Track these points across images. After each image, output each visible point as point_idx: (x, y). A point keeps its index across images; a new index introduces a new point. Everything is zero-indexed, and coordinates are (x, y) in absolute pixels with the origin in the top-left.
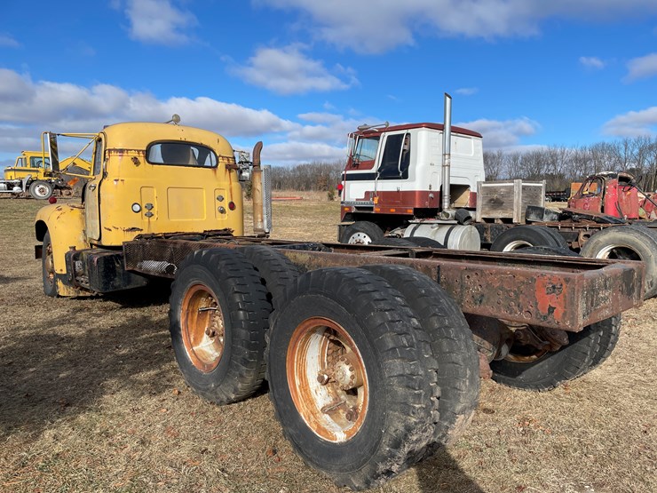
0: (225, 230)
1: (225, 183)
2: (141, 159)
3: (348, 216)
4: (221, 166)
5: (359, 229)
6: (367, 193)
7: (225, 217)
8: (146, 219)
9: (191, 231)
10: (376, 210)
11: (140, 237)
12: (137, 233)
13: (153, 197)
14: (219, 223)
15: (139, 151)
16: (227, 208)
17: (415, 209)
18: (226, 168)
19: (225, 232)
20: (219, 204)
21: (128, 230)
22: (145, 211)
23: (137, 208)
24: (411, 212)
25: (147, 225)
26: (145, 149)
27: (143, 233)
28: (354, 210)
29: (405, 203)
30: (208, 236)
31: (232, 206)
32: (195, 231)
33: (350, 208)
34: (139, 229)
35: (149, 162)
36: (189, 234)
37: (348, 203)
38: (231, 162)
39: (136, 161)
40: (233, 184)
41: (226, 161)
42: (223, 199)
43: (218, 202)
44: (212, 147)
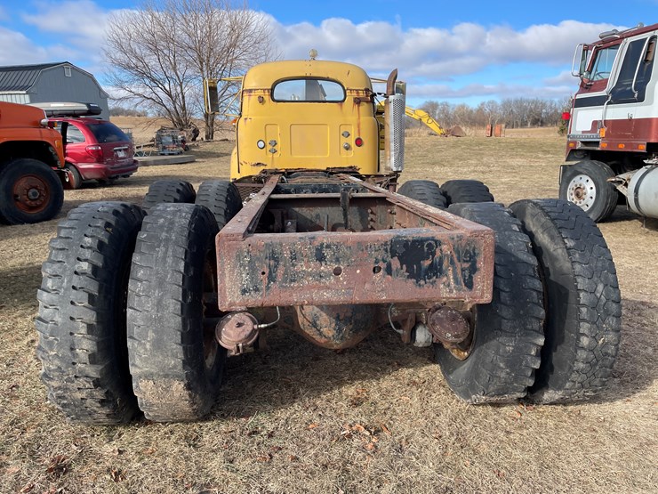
0: (351, 167)
1: (352, 119)
2: (267, 98)
3: (572, 153)
4: (350, 100)
5: (581, 170)
6: (595, 123)
7: (351, 154)
8: (270, 155)
9: (313, 168)
10: (603, 146)
11: (264, 172)
12: (262, 168)
13: (277, 134)
14: (345, 160)
15: (264, 90)
16: (353, 144)
17: (649, 145)
18: (355, 101)
19: (351, 170)
20: (344, 140)
21: (254, 165)
22: (269, 147)
23: (261, 144)
24: (643, 148)
25: (271, 160)
26: (270, 87)
27: (267, 168)
28: (579, 146)
29: (636, 135)
30: (332, 173)
31: (359, 142)
32: (318, 168)
33: (575, 143)
34: (263, 165)
35: (274, 100)
36: (312, 171)
37: (574, 137)
38: (362, 94)
39: (261, 100)
40: (362, 118)
41: (355, 94)
42: (349, 135)
43: (343, 138)
44: (339, 79)
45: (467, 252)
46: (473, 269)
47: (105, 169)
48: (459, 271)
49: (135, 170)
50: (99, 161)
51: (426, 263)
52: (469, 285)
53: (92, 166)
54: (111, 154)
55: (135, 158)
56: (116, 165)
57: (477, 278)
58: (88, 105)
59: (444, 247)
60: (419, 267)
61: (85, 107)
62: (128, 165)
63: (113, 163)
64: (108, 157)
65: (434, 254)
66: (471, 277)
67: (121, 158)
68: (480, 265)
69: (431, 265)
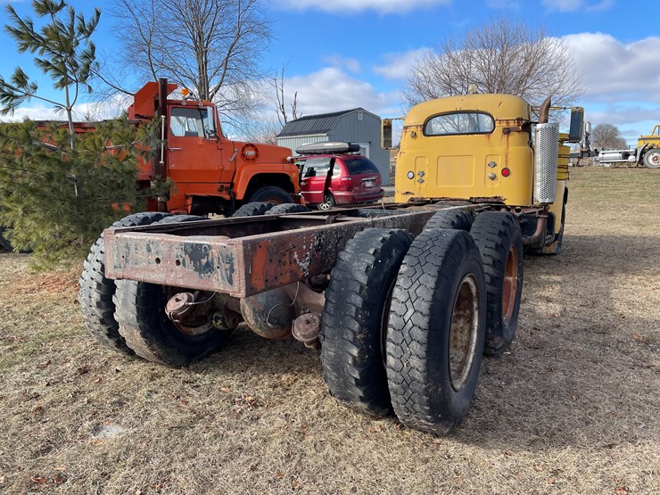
0: (496, 198)
1: (500, 149)
2: (419, 133)
4: (499, 130)
7: (496, 184)
8: (418, 185)
9: (457, 197)
11: (412, 200)
12: (410, 196)
13: (425, 165)
14: (489, 191)
15: (417, 126)
16: (499, 174)
18: (504, 132)
19: (495, 200)
20: (490, 171)
21: (403, 193)
22: (417, 178)
23: (411, 175)
25: (418, 189)
26: (422, 123)
27: (414, 196)
30: (475, 202)
31: (506, 173)
32: (462, 197)
34: (411, 193)
35: (425, 135)
36: (455, 200)
38: (512, 124)
39: (414, 135)
40: (511, 148)
41: (504, 125)
42: (495, 165)
43: (489, 169)
44: (489, 111)
45: (227, 256)
46: (232, 270)
47: (353, 197)
48: (223, 270)
49: (381, 197)
50: (349, 189)
51: (204, 261)
52: (231, 282)
53: (343, 194)
54: (359, 184)
55: (382, 188)
56: (363, 193)
57: (235, 276)
58: (349, 144)
59: (214, 251)
60: (200, 264)
61: (346, 146)
62: (374, 194)
63: (360, 192)
64: (356, 186)
65: (208, 255)
66: (231, 276)
67: (368, 188)
68: (236, 267)
69: (207, 263)
